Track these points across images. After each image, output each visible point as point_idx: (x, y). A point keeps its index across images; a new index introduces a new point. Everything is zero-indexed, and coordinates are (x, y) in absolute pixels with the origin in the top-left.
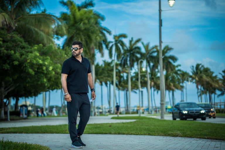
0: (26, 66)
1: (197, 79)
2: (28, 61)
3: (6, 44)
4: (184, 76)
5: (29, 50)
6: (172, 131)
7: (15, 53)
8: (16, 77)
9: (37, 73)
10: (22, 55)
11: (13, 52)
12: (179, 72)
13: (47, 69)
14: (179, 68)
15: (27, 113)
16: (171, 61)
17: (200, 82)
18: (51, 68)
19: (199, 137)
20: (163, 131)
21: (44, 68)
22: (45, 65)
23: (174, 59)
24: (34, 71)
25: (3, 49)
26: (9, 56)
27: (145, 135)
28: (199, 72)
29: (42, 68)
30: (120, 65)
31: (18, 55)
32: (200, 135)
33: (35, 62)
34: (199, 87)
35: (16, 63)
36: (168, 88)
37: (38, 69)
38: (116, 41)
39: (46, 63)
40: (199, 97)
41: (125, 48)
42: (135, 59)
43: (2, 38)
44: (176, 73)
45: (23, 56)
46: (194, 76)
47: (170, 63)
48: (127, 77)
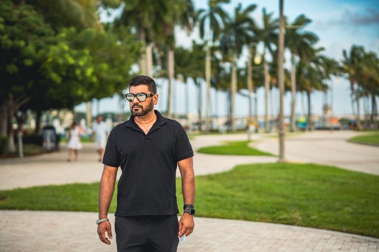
0: (45, 69)
1: (353, 72)
2: (50, 60)
3: (10, 28)
4: (330, 66)
5: (52, 39)
6: (286, 211)
7: (27, 44)
8: (30, 84)
9: (65, 79)
10: (38, 48)
11: (22, 43)
12: (321, 61)
13: (83, 73)
14: (322, 53)
15: (54, 138)
16: (307, 41)
17: (357, 77)
18: (89, 72)
19: (332, 226)
20: (271, 210)
21: (78, 72)
22: (78, 67)
23: (313, 38)
24: (61, 76)
25: (5, 37)
26: (16, 51)
27: (238, 218)
28: (356, 60)
29: (74, 72)
30: (219, 48)
31: (31, 48)
32: (334, 223)
33: (61, 61)
34: (356, 86)
35: (29, 63)
36: (301, 88)
37: (68, 72)
38: (211, 8)
39: (81, 63)
40: (353, 101)
41: (227, 21)
42: (243, 39)
43: (4, 17)
44: (316, 62)
45: (42, 52)
46: (346, 67)
47: (305, 45)
48: (231, 69)
